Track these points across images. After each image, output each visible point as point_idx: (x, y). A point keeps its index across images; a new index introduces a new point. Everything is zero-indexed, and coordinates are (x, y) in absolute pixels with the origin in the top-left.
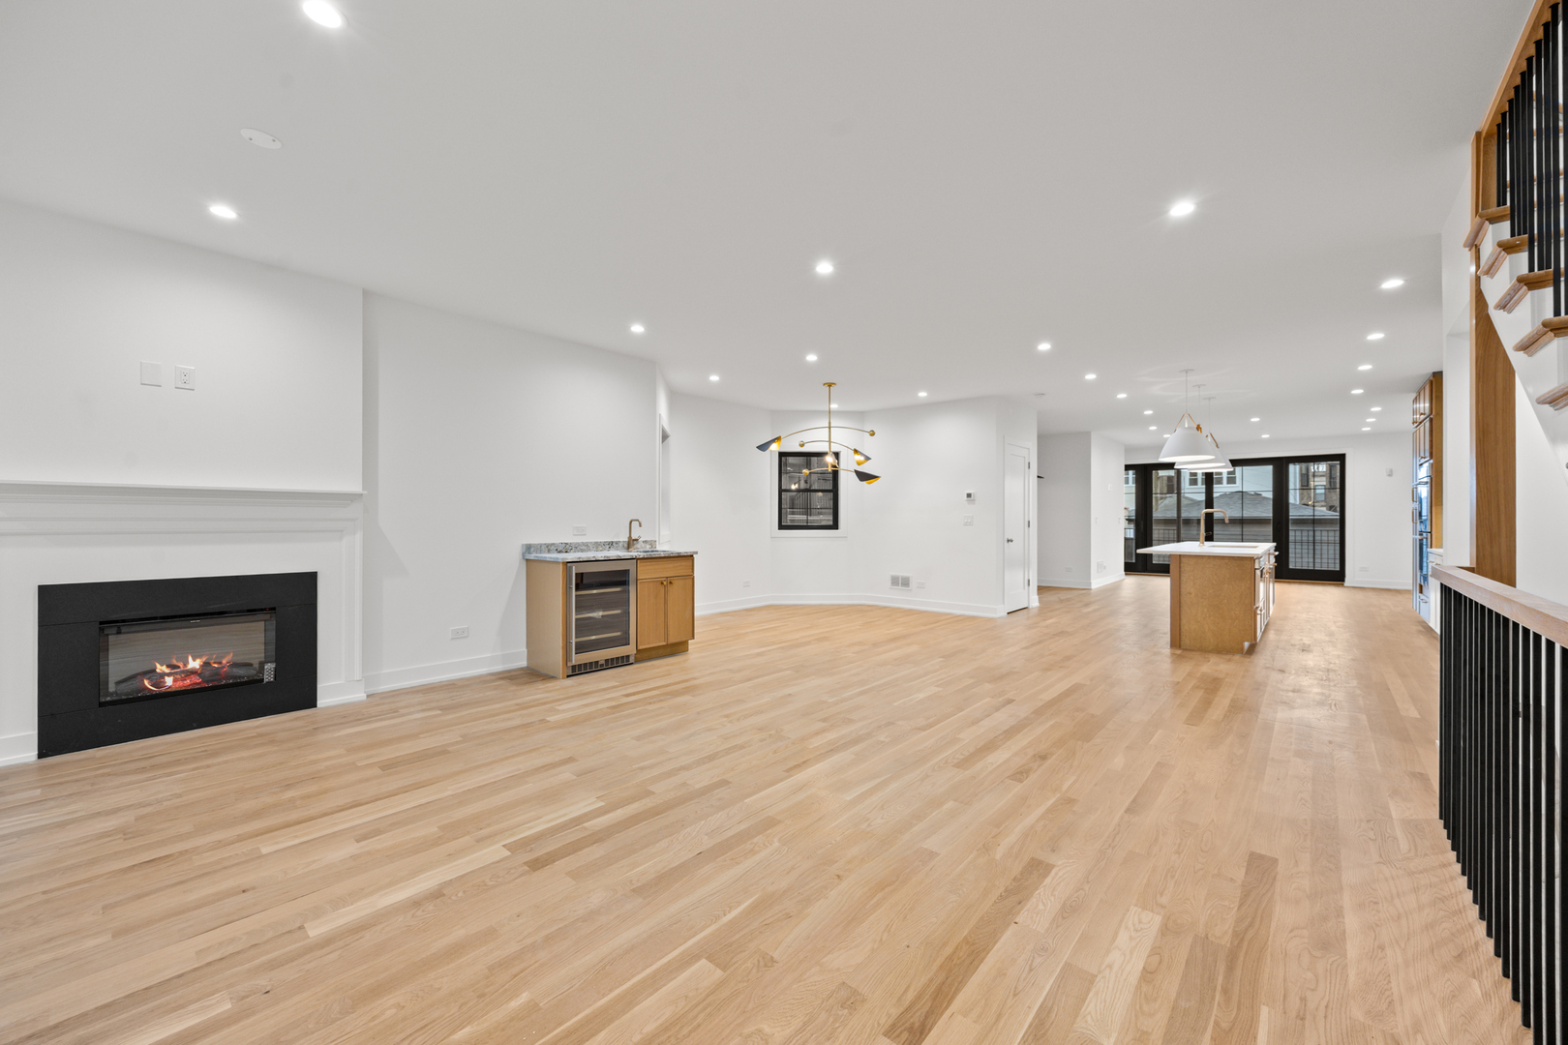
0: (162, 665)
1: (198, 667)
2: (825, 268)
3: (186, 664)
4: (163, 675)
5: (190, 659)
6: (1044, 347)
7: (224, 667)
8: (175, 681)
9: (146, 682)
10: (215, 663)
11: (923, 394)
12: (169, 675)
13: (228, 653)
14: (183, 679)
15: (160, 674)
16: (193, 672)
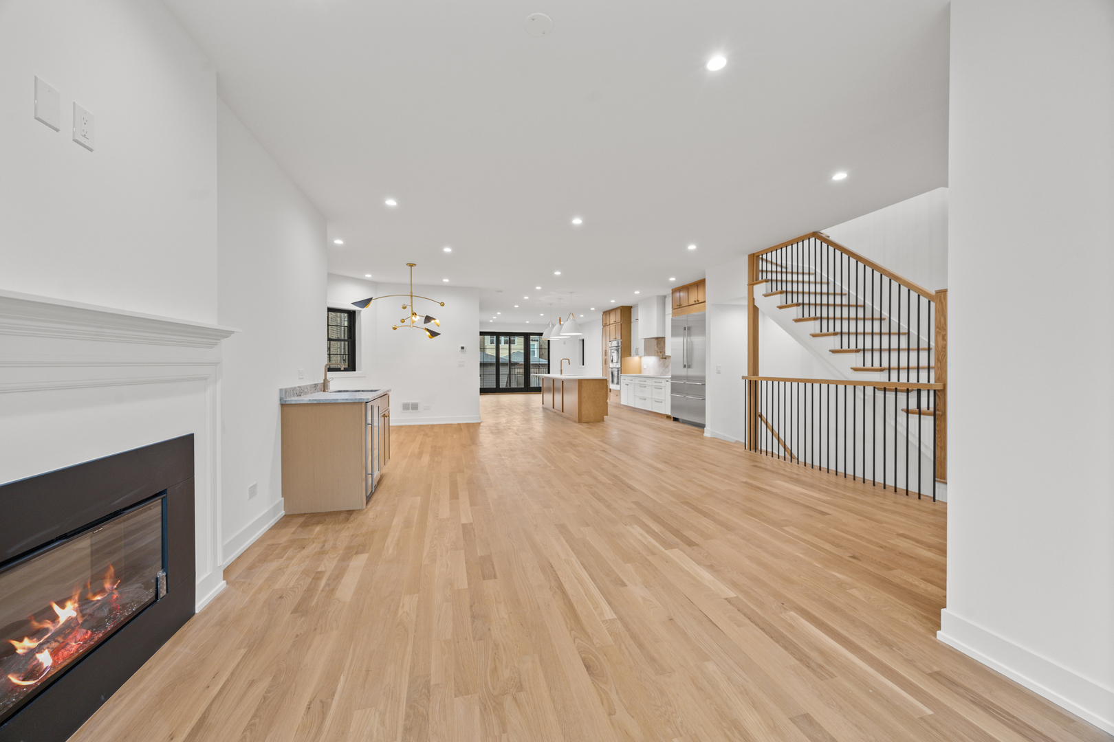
0: (21, 640)
1: (74, 614)
2: (577, 221)
3: (54, 618)
4: (32, 652)
5: (56, 608)
6: (558, 273)
7: (111, 593)
8: (54, 653)
9: (14, 680)
10: (95, 595)
11: (446, 280)
12: (39, 649)
13: (107, 569)
14: (63, 646)
15: (26, 655)
16: (70, 626)
